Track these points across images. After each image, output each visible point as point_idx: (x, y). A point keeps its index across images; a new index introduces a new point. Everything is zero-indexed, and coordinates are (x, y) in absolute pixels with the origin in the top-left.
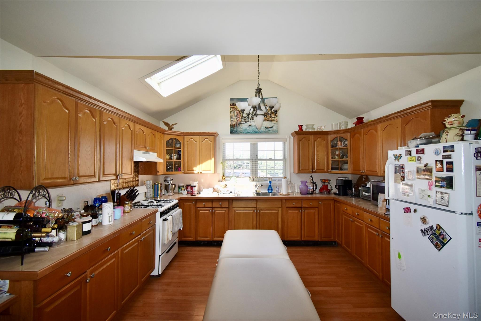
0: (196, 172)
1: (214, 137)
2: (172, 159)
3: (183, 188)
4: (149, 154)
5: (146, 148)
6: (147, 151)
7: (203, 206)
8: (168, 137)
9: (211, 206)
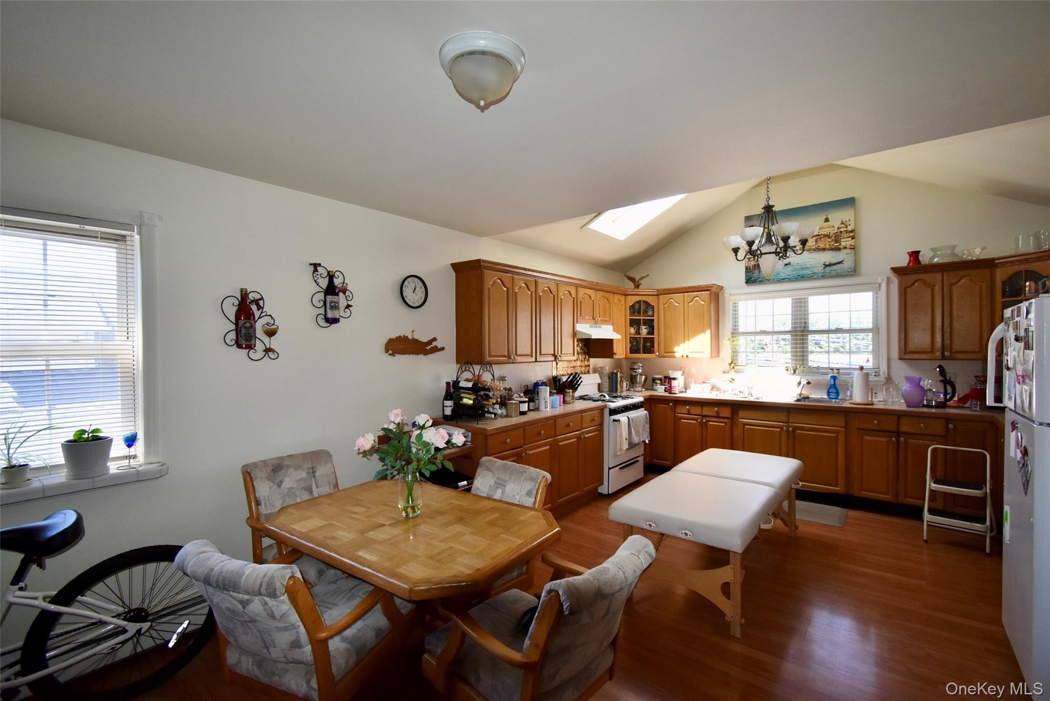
0: (678, 355)
1: (710, 293)
2: (640, 334)
3: (659, 382)
4: (600, 327)
5: (594, 319)
6: (596, 323)
7: (686, 412)
8: (632, 300)
9: (699, 413)
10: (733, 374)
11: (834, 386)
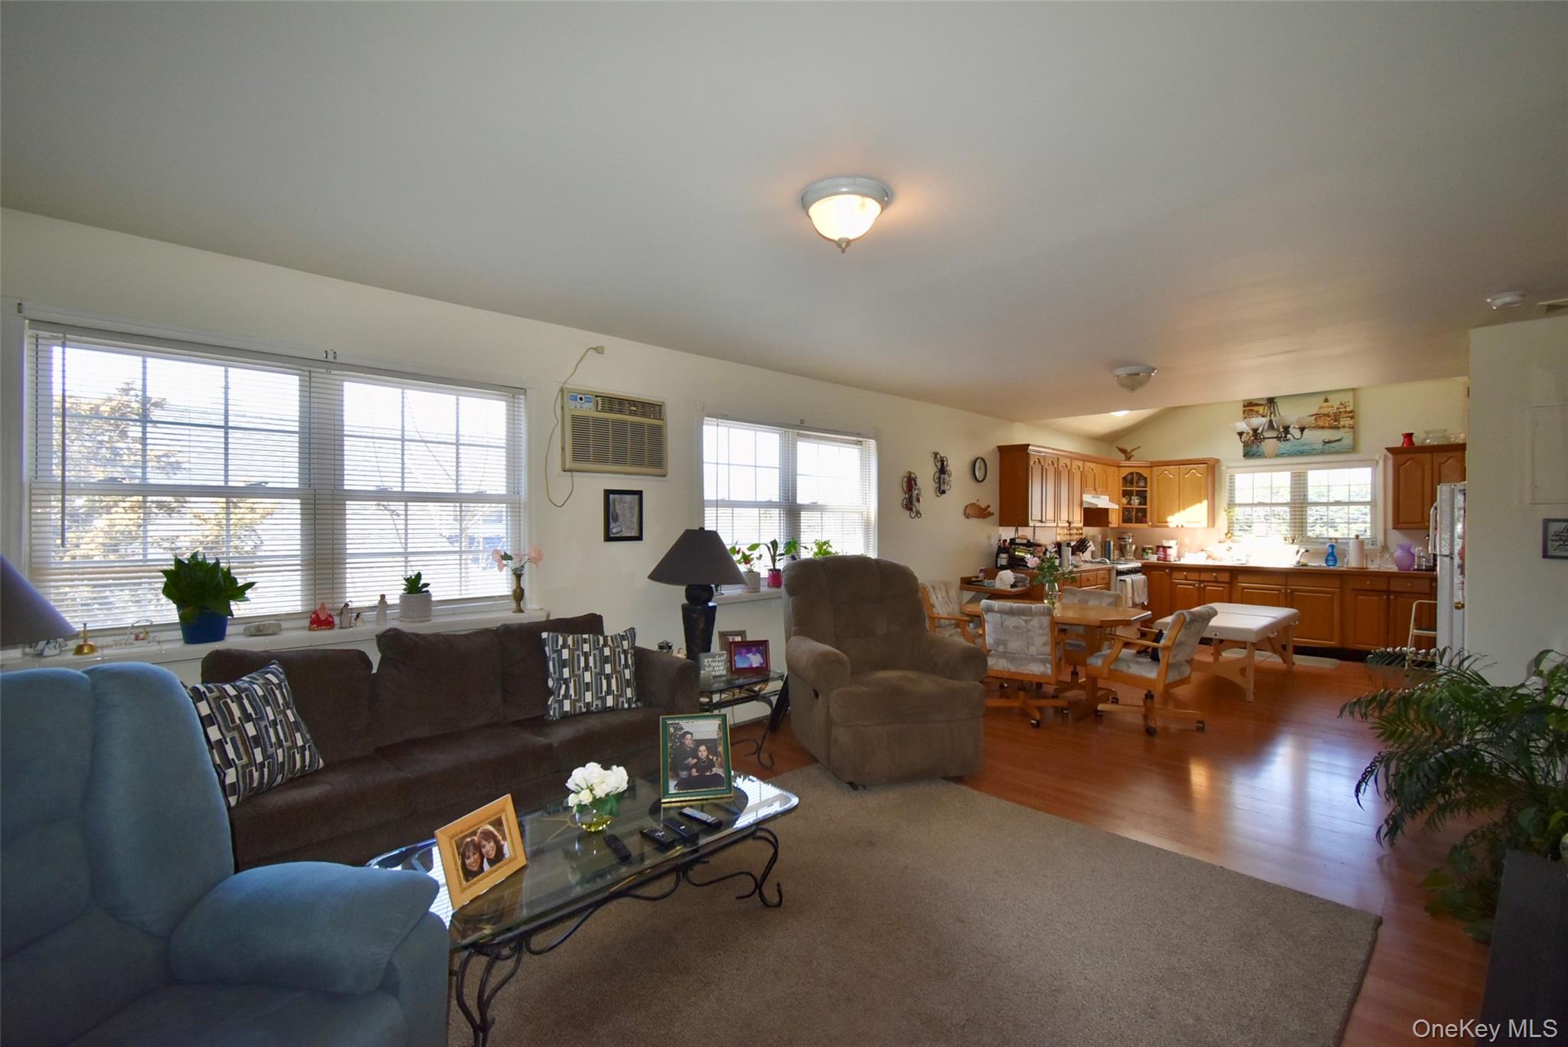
0: (1171, 525)
1: (1207, 467)
2: (1131, 505)
3: (1150, 551)
4: (1099, 497)
5: (1095, 490)
6: (1097, 494)
7: (1183, 577)
8: (1125, 472)
9: (1197, 578)
10: (1229, 543)
11: (1332, 554)
